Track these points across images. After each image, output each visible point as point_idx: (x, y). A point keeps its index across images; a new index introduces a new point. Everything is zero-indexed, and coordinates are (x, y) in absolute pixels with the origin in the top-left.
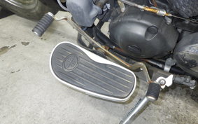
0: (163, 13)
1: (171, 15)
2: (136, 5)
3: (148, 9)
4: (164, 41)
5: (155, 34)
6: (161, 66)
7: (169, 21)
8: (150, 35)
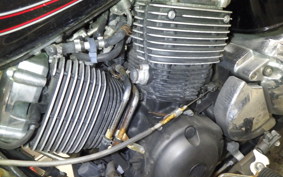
0: (178, 111)
1: (185, 107)
2: (153, 129)
3: (165, 121)
4: (208, 131)
5: (195, 133)
6: (231, 163)
7: (190, 112)
8: (194, 139)
